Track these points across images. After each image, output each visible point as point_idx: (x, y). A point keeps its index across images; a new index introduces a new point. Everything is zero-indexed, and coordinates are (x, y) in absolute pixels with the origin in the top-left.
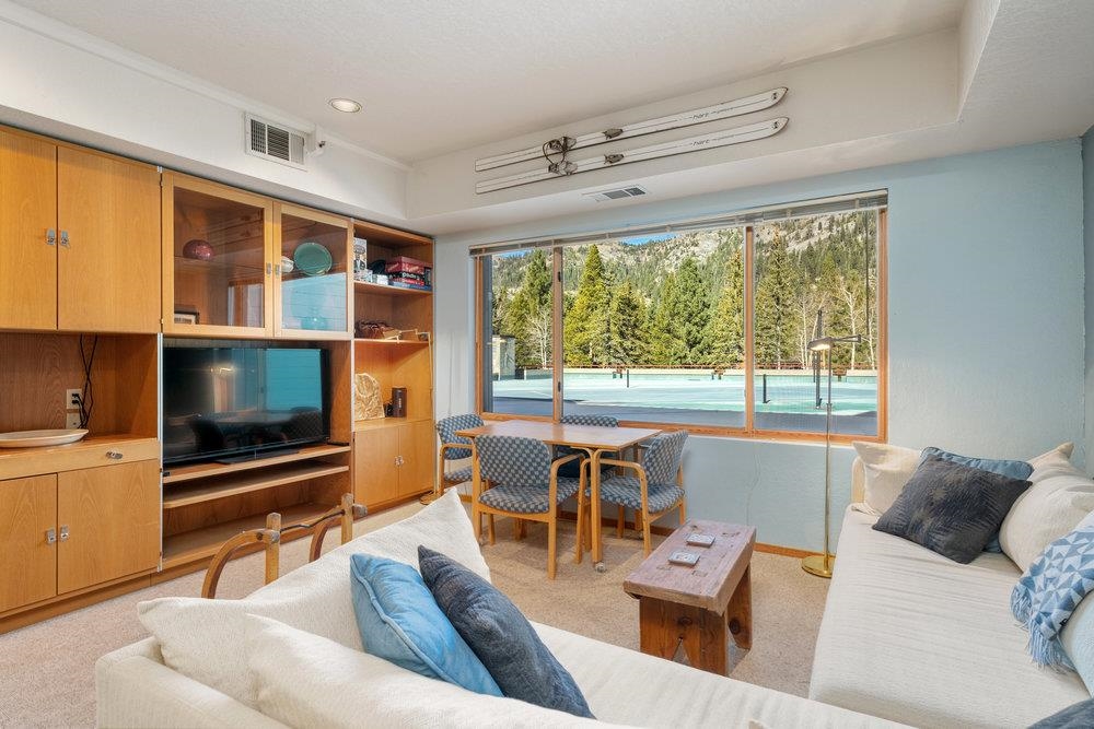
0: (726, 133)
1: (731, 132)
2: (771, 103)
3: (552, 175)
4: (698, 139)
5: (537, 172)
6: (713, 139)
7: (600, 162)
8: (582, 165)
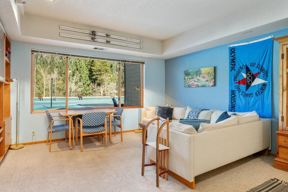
0: (132, 45)
1: (133, 45)
2: (139, 42)
3: (92, 40)
4: (127, 44)
5: (85, 37)
6: (129, 45)
7: (104, 41)
8: (100, 40)
